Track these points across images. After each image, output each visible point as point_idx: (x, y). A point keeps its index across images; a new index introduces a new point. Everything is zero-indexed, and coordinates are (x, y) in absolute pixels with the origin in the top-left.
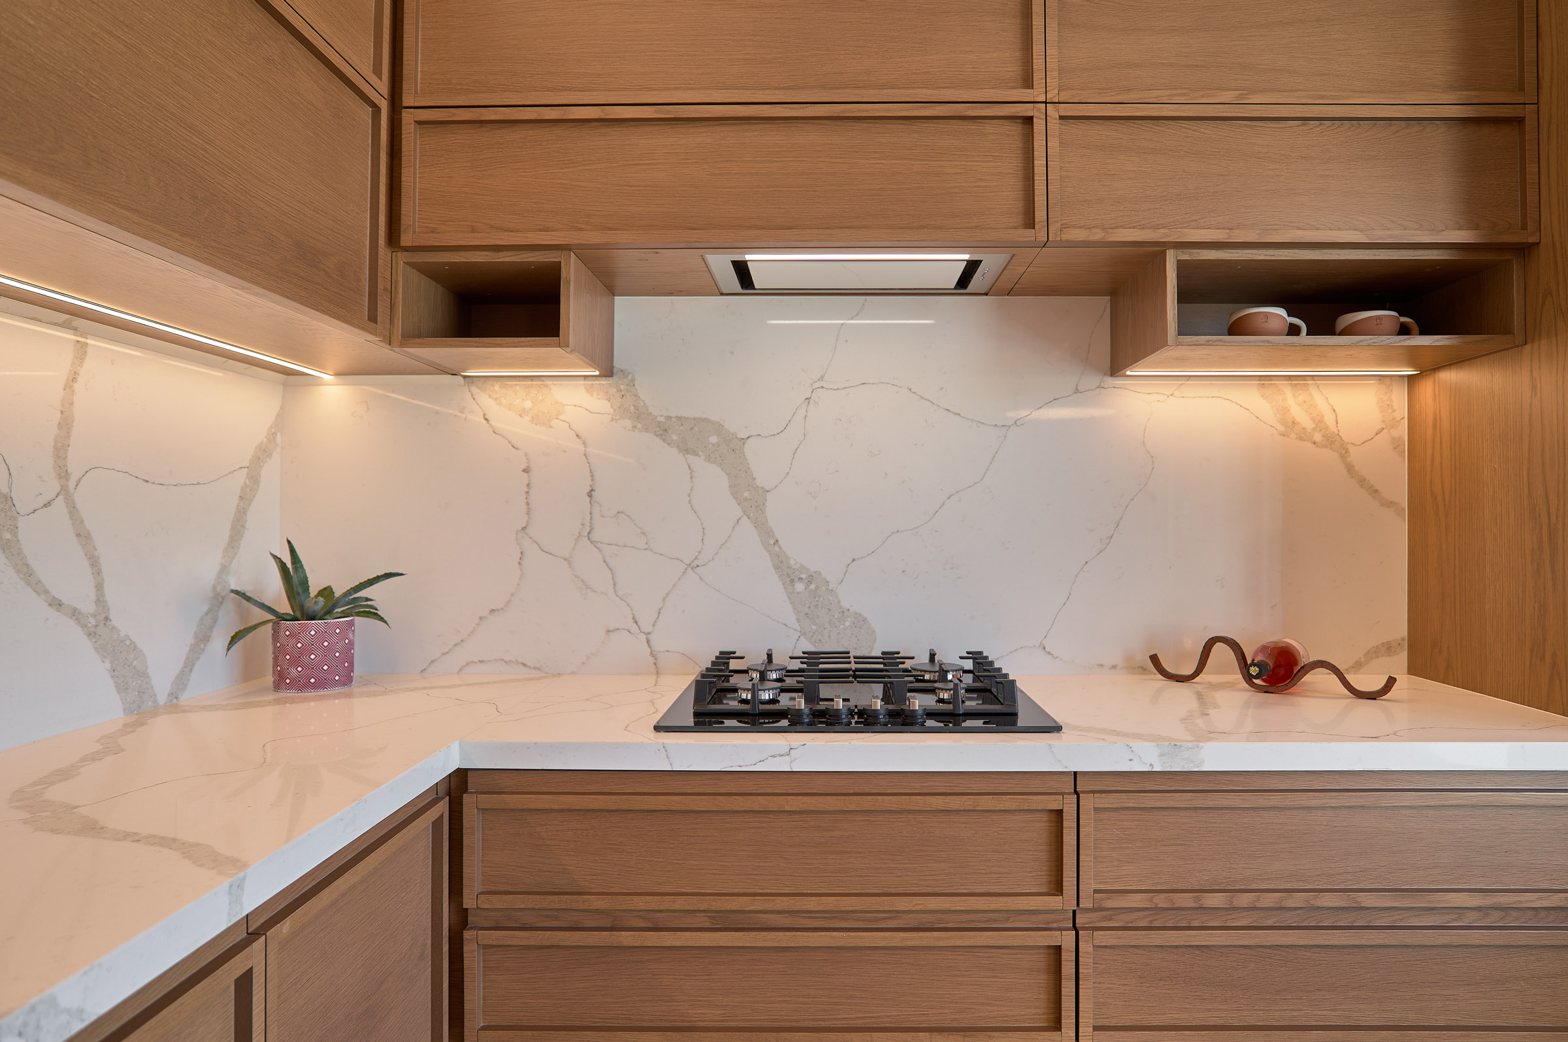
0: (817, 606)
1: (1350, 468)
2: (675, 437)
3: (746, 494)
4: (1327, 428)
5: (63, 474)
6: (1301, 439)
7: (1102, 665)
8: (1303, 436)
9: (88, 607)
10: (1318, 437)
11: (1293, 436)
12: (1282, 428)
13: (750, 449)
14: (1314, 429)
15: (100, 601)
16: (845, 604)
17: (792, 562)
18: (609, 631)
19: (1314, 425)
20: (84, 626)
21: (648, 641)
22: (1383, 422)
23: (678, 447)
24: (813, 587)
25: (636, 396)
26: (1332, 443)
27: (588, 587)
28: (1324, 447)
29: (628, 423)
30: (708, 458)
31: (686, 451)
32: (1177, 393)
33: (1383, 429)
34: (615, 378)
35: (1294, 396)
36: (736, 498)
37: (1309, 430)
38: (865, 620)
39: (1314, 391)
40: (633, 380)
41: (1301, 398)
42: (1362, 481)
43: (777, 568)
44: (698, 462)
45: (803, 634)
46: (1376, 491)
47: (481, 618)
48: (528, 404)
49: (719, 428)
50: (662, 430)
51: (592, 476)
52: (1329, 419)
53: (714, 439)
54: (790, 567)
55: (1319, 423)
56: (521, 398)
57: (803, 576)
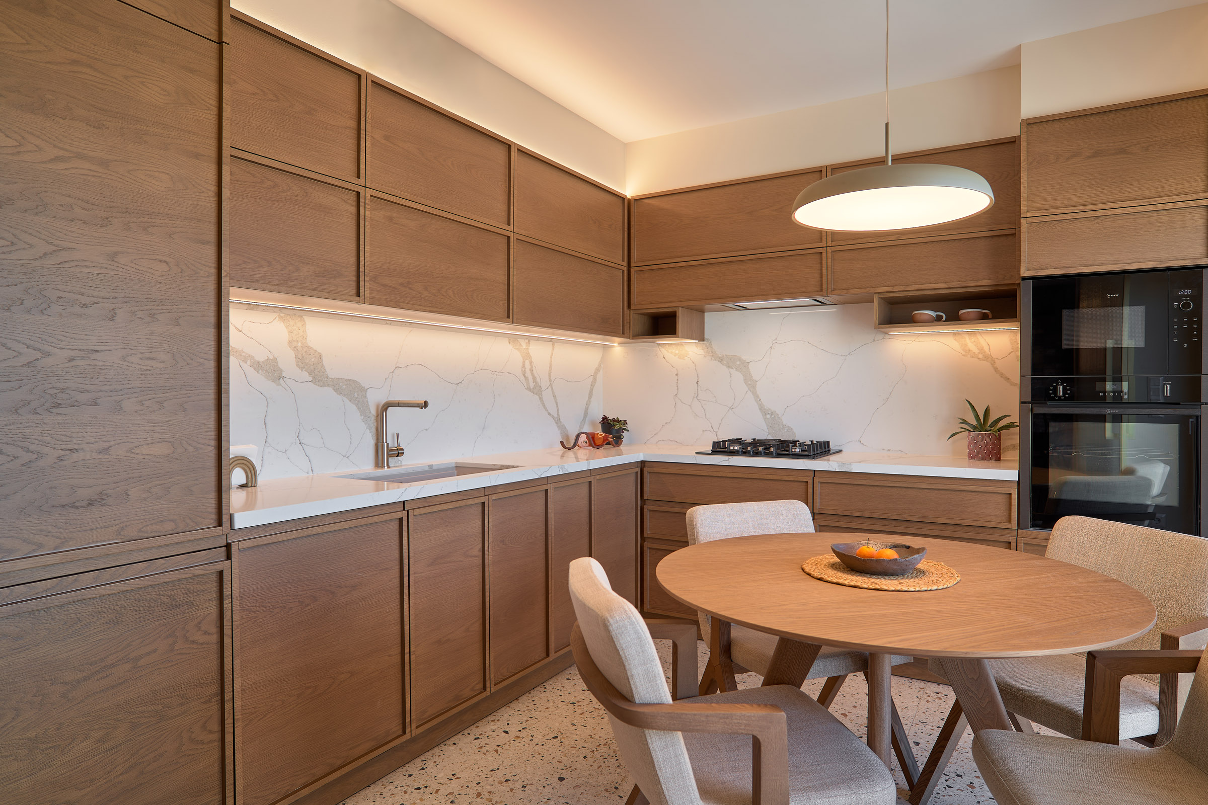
0: (774, 424)
1: (996, 369)
2: (725, 362)
3: (750, 382)
4: (985, 352)
5: (550, 380)
6: (973, 357)
7: (884, 449)
8: (974, 356)
9: (556, 416)
10: (981, 356)
11: (969, 356)
12: (964, 353)
13: (751, 366)
14: (979, 353)
15: (558, 414)
16: (785, 423)
17: (766, 407)
18: (703, 431)
19: (979, 351)
20: (555, 421)
21: (716, 435)
22: (1012, 348)
23: (726, 366)
24: (773, 416)
25: (712, 348)
26: (988, 358)
27: (696, 415)
28: (984, 360)
29: (710, 358)
30: (736, 370)
31: (729, 367)
32: (916, 340)
33: (1012, 352)
34: (705, 342)
35: (970, 339)
36: (746, 384)
37: (977, 353)
38: (792, 429)
39: (979, 337)
40: (711, 342)
41: (973, 340)
42: (1002, 375)
43: (760, 409)
44: (733, 371)
45: (769, 433)
46: (1009, 379)
47: (663, 425)
48: (677, 352)
49: (740, 359)
50: (721, 360)
51: (698, 376)
52: (986, 348)
53: (738, 363)
54: (764, 409)
55: (981, 350)
56: (675, 350)
57: (770, 412)
